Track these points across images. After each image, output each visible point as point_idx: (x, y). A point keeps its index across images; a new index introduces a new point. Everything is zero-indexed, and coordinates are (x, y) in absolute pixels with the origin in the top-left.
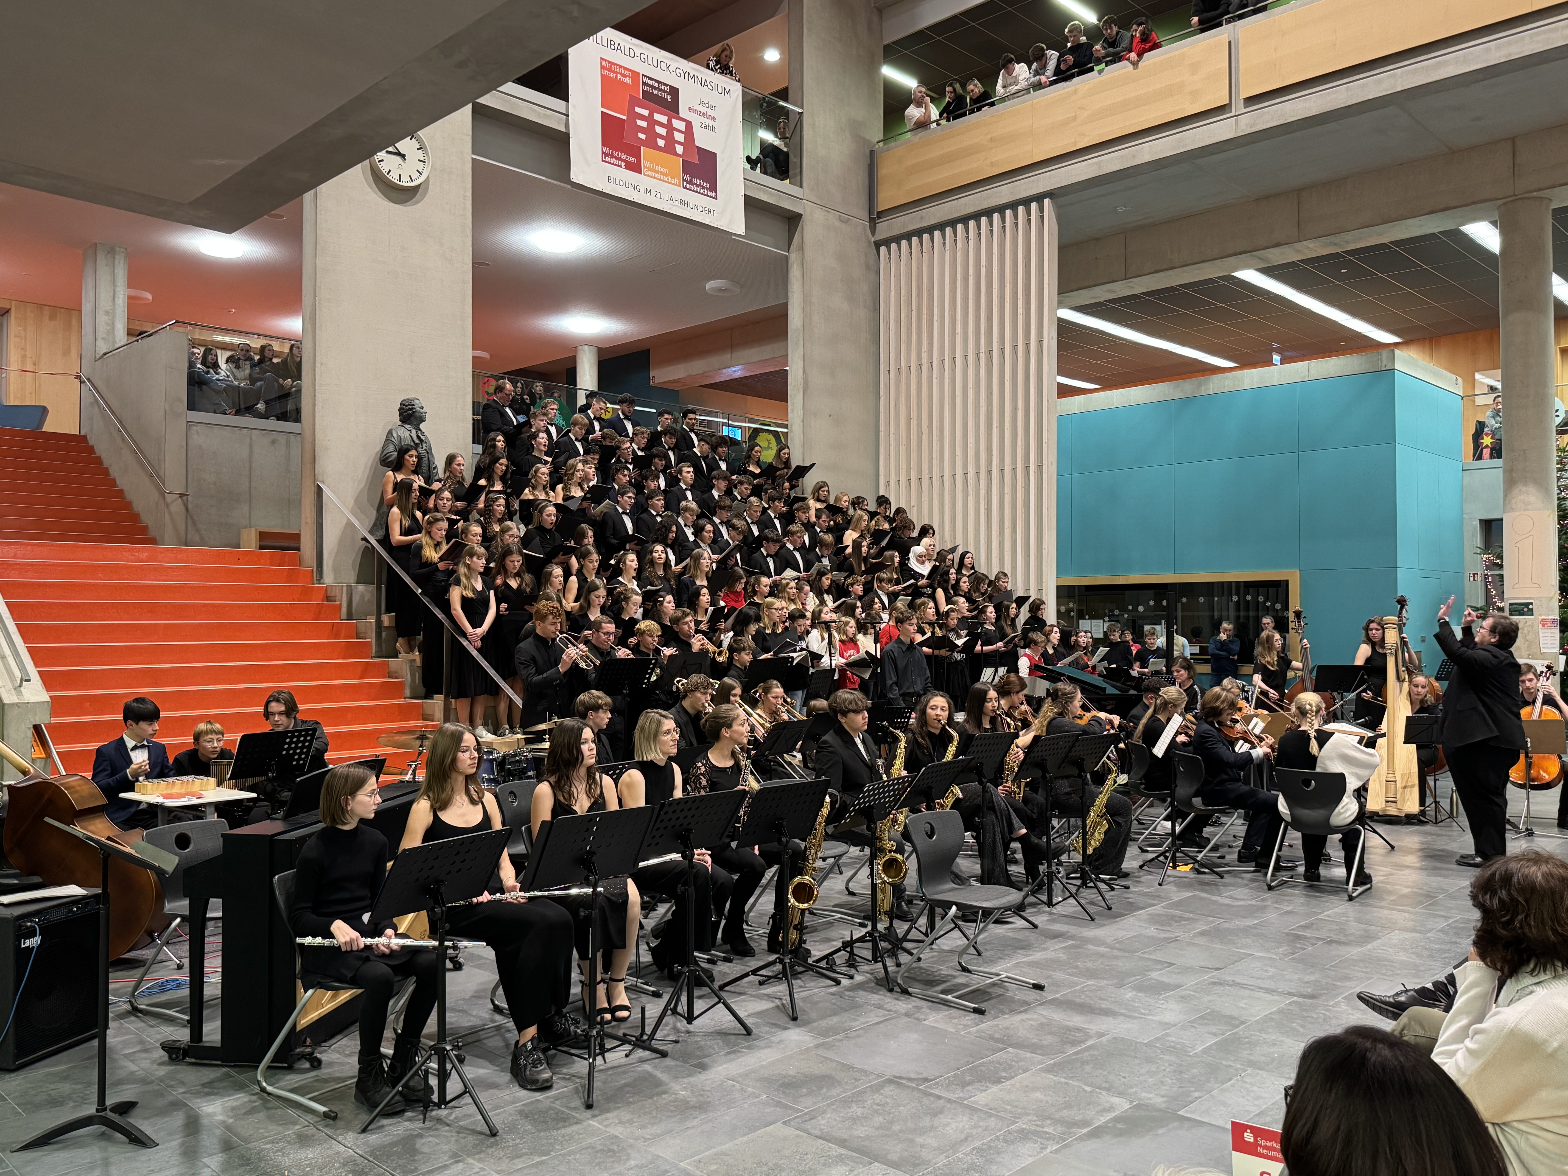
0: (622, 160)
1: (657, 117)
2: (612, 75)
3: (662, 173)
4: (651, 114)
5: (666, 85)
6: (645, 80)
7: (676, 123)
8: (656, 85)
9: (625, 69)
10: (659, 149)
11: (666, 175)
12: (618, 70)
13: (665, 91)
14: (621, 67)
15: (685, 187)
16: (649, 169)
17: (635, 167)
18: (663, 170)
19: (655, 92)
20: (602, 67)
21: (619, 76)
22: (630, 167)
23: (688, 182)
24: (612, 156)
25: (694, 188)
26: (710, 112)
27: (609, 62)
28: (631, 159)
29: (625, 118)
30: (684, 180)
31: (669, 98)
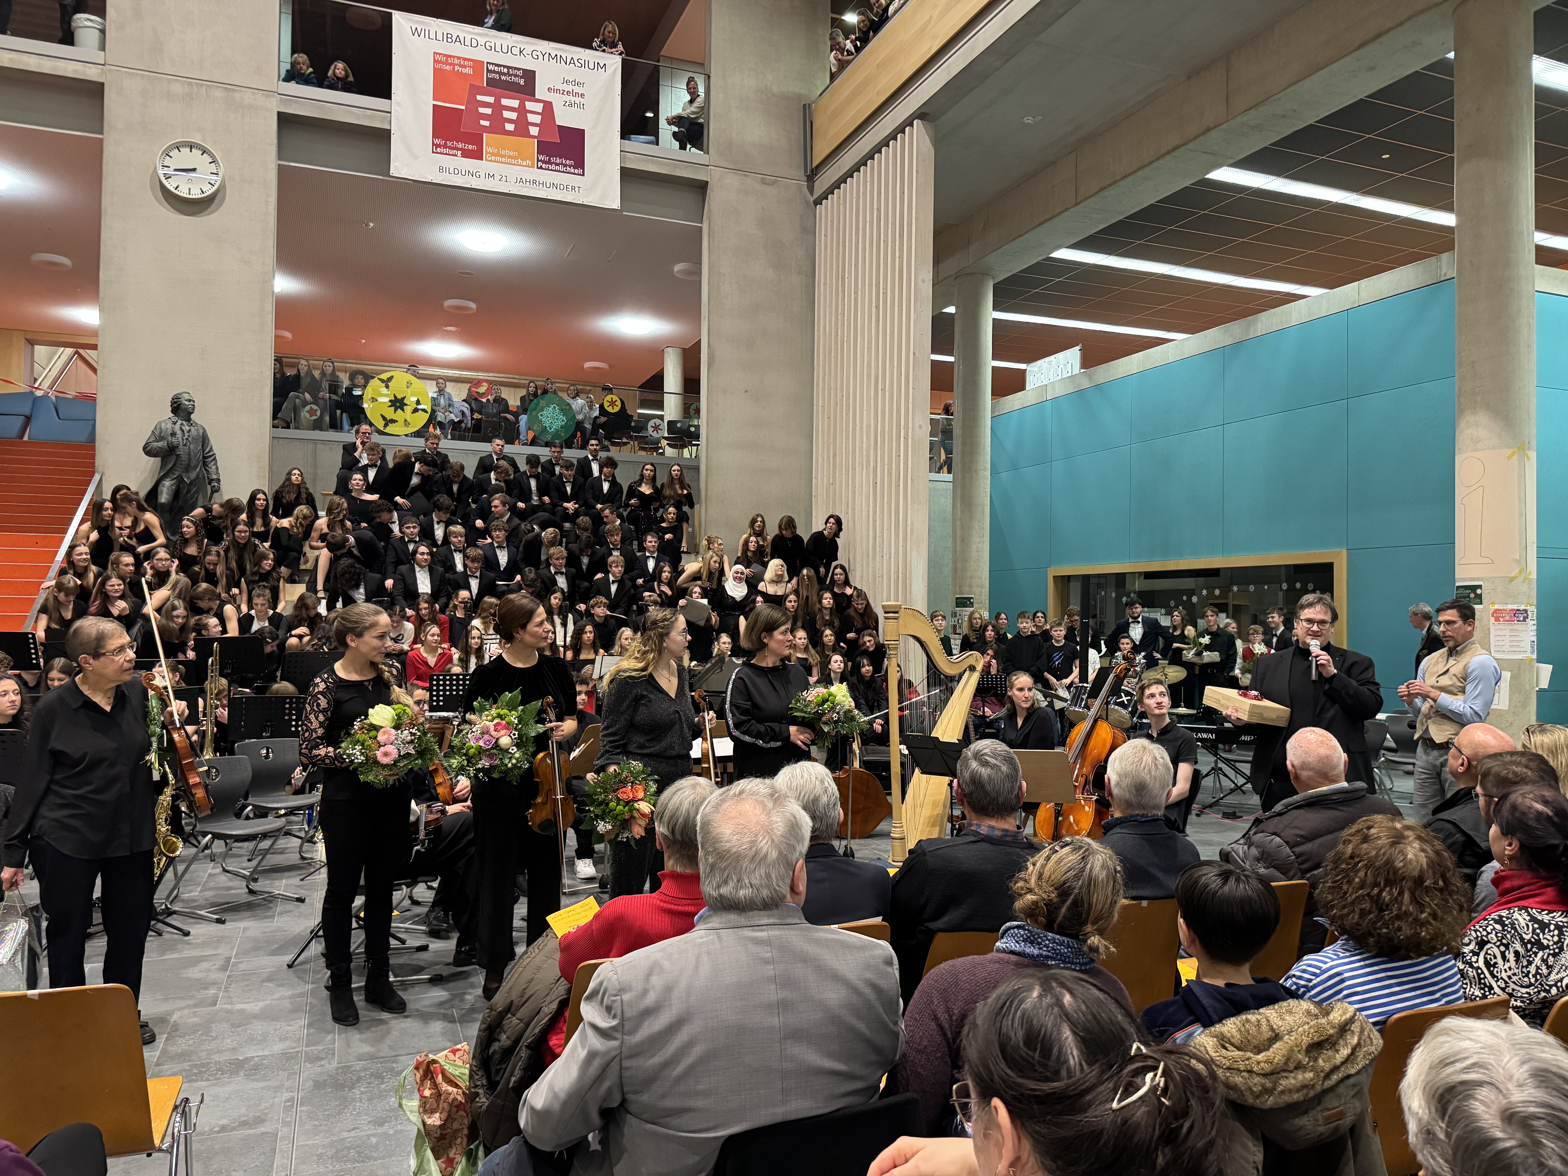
0: (458, 149)
1: (505, 102)
2: (448, 68)
3: (510, 157)
4: (497, 101)
5: (519, 69)
6: (491, 67)
7: (529, 105)
8: (506, 70)
9: (465, 59)
10: (509, 133)
11: (516, 158)
12: (456, 61)
13: (516, 76)
14: (459, 58)
15: (541, 168)
16: (492, 154)
17: (478, 155)
18: (511, 153)
19: (503, 78)
20: (435, 61)
21: (457, 68)
22: (466, 154)
23: (544, 162)
24: (445, 146)
25: (553, 167)
26: (577, 89)
27: (445, 55)
28: (470, 147)
29: (463, 107)
30: (538, 160)
31: (522, 82)
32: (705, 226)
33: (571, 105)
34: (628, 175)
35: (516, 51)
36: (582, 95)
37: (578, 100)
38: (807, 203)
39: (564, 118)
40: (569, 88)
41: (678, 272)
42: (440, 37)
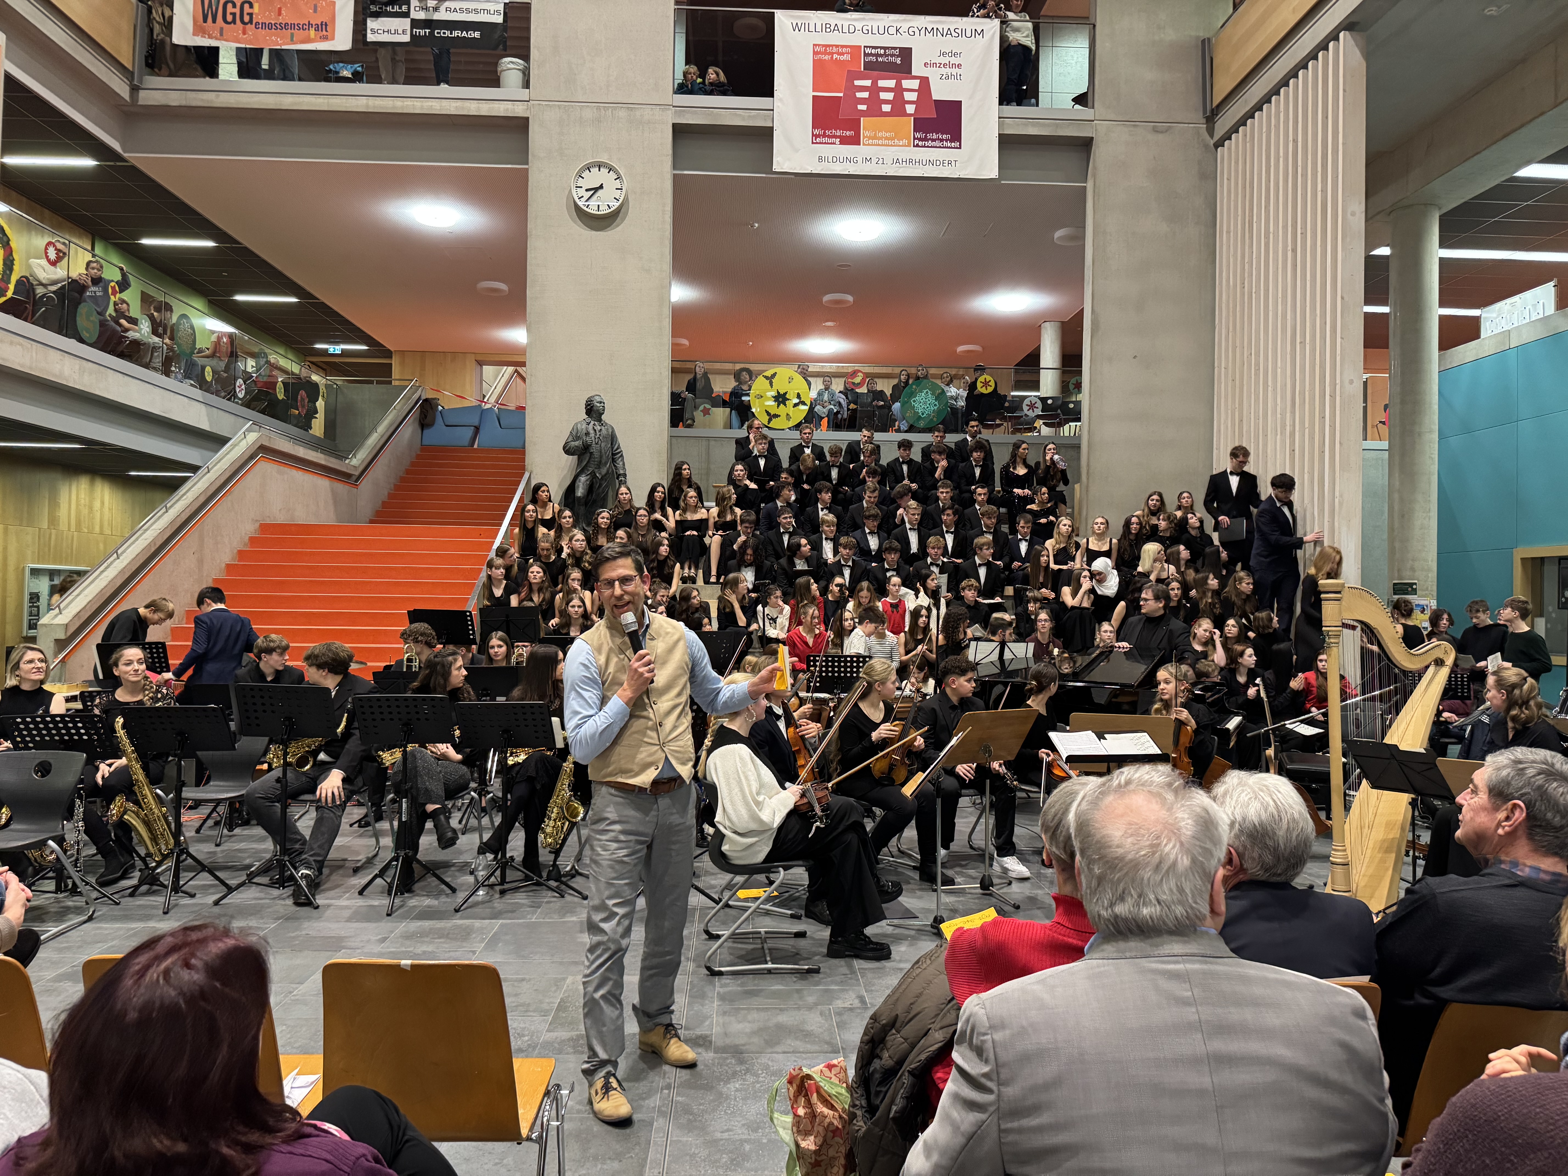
0: (835, 137)
1: (882, 83)
2: (827, 57)
3: (887, 138)
4: (875, 83)
5: (895, 48)
6: (868, 51)
7: (906, 84)
8: (882, 52)
9: (843, 46)
10: (886, 114)
11: (892, 139)
12: (835, 50)
13: (892, 55)
14: (837, 46)
15: (917, 146)
16: (870, 138)
17: (855, 141)
18: (888, 135)
19: (880, 59)
20: (815, 53)
21: (835, 56)
22: (844, 141)
23: (920, 139)
24: (824, 136)
25: (930, 143)
26: (953, 60)
27: (824, 46)
28: (848, 133)
29: (841, 95)
30: (915, 139)
31: (899, 61)
32: (1089, 185)
33: (947, 78)
34: (1006, 142)
35: (892, 30)
36: (959, 66)
37: (954, 71)
38: (1206, 146)
39: (940, 92)
40: (945, 60)
41: (1059, 238)
42: (819, 29)
